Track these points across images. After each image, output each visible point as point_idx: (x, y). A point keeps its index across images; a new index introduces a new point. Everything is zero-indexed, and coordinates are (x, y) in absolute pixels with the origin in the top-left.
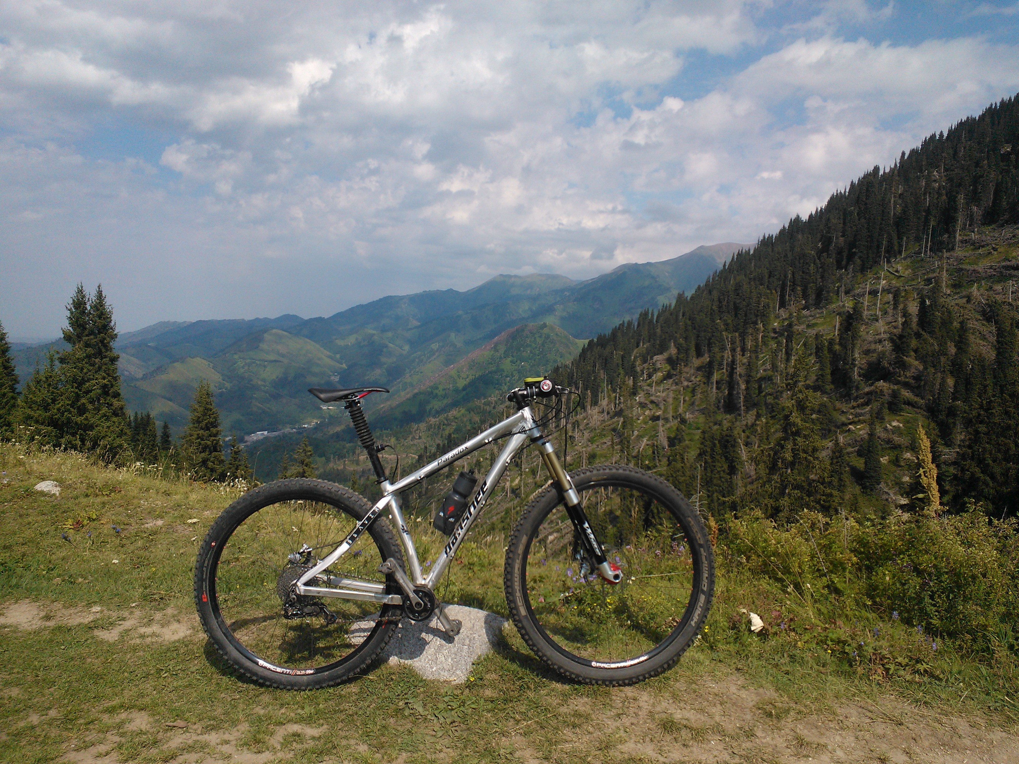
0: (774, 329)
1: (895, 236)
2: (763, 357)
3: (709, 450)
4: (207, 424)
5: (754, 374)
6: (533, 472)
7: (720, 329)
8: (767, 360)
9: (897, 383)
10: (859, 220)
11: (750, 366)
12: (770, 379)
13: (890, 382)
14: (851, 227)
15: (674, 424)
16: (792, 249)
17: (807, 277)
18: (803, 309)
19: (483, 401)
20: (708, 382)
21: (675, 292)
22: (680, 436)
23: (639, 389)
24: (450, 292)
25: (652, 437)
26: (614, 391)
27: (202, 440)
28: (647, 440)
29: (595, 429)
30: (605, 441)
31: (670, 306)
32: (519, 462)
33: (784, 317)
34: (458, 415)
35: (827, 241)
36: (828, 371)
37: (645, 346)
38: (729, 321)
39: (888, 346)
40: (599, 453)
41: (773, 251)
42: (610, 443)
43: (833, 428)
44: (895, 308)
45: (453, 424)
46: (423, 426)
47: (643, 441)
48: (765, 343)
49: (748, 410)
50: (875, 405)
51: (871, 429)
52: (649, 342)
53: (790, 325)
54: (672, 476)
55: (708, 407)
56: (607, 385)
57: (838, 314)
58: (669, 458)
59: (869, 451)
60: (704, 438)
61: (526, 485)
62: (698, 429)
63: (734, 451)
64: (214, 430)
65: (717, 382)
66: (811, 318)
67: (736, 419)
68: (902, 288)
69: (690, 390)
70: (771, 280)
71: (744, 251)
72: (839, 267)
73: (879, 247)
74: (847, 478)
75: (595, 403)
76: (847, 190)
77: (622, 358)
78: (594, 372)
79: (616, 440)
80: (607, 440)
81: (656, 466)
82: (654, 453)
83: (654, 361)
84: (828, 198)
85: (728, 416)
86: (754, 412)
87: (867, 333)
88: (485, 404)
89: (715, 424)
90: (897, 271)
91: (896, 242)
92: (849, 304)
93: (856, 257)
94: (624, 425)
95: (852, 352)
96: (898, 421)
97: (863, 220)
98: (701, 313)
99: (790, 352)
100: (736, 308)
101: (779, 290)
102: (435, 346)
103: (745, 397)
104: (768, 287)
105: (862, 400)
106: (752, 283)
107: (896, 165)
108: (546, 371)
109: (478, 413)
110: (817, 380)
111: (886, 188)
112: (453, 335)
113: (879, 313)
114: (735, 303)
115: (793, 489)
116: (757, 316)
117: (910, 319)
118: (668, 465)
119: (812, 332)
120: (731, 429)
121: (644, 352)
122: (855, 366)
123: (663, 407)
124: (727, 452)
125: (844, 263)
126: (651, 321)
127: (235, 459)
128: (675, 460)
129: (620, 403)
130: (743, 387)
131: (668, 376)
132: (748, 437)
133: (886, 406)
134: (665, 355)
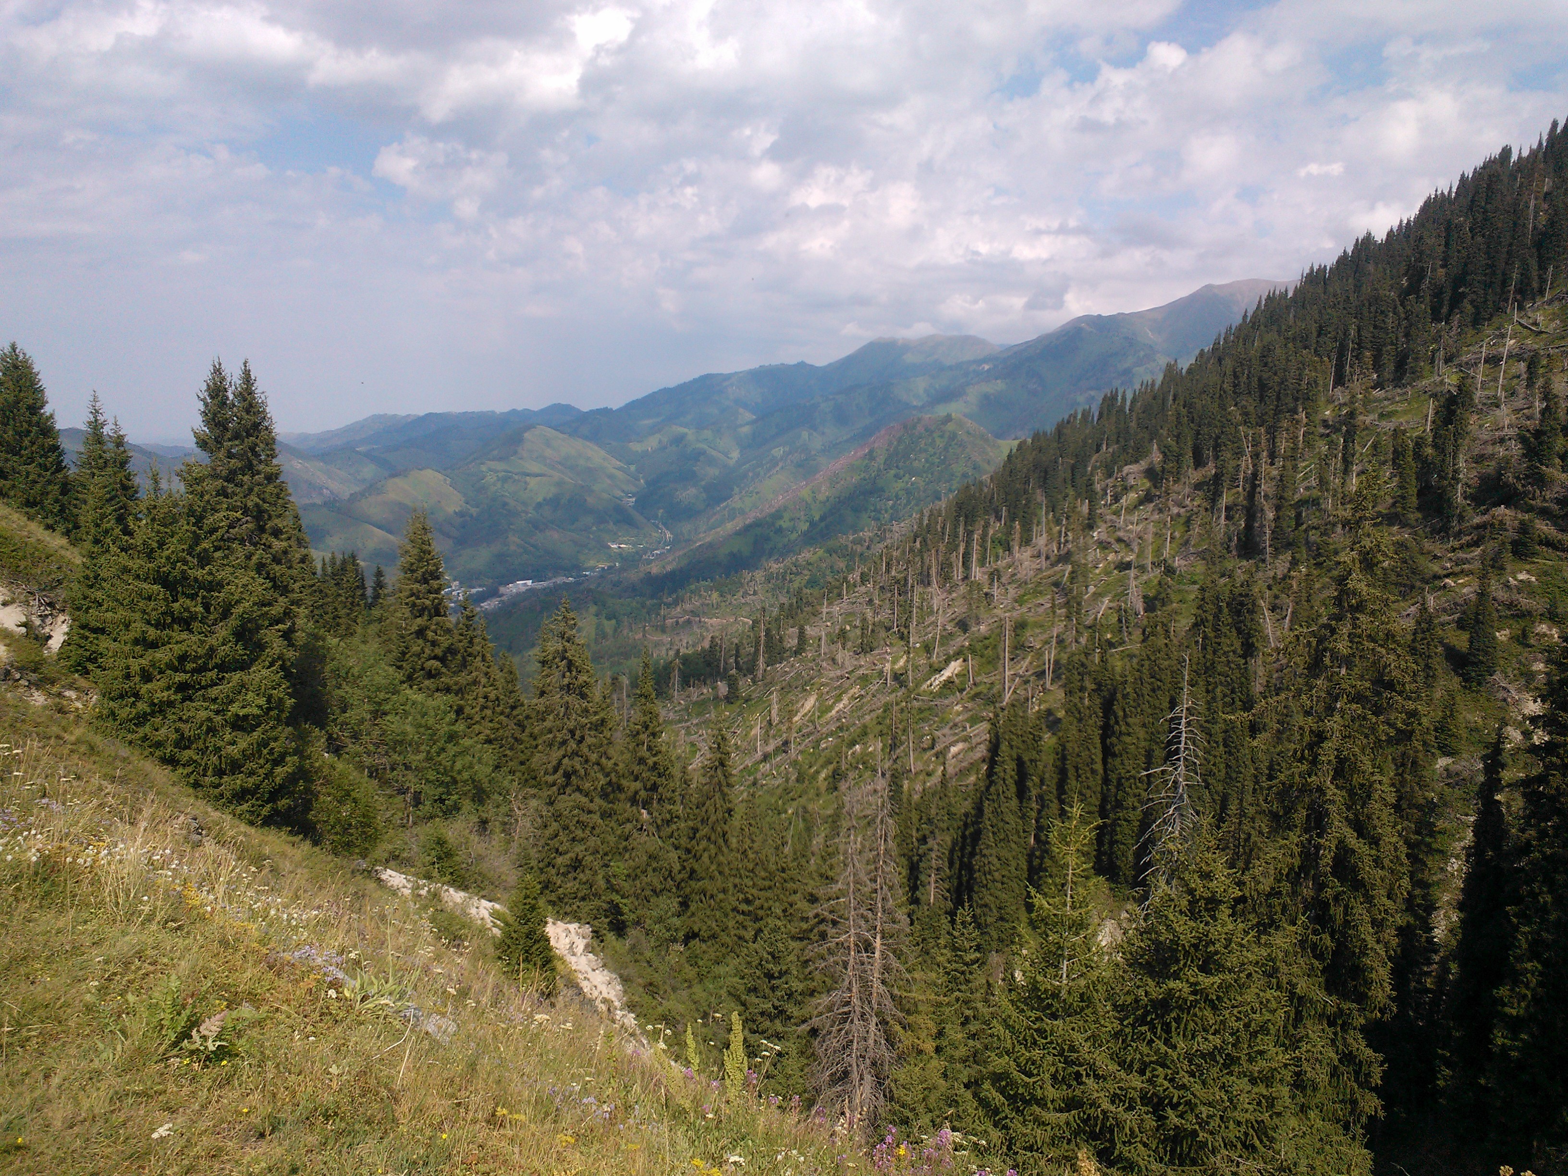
0: (1325, 421)
1: (1533, 263)
2: (1305, 468)
3: (1211, 618)
4: (424, 574)
5: (1288, 494)
6: (928, 649)
7: (1234, 421)
8: (1311, 471)
9: (1530, 509)
10: (1473, 238)
11: (1282, 482)
12: (1315, 502)
13: (1516, 508)
14: (1459, 252)
15: (1154, 575)
16: (1358, 288)
17: (1382, 335)
18: (1374, 388)
19: (851, 538)
20: (1212, 508)
21: (1163, 361)
22: (1163, 595)
23: (1097, 520)
24: (802, 365)
25: (1117, 597)
26: (1058, 522)
27: (418, 598)
28: (1110, 601)
29: (1026, 583)
30: (1041, 601)
31: (1153, 384)
32: (906, 633)
33: (1342, 401)
34: (814, 559)
35: (1417, 275)
36: (1413, 490)
37: (1110, 450)
38: (1251, 409)
39: (1516, 449)
40: (1031, 620)
41: (1325, 293)
42: (1049, 605)
43: (1418, 584)
44: (1530, 384)
45: (806, 572)
46: (759, 575)
47: (1102, 603)
48: (1308, 444)
49: (1277, 552)
50: (1491, 546)
51: (1482, 585)
52: (1118, 442)
53: (1352, 415)
54: (1149, 659)
55: (1212, 548)
56: (1047, 513)
57: (1431, 396)
58: (1144, 631)
59: (1477, 621)
60: (1203, 599)
61: (916, 668)
62: (1195, 583)
63: (1252, 620)
64: (434, 584)
65: (1228, 508)
66: (1386, 403)
67: (1257, 567)
68: (1542, 352)
69: (1182, 520)
70: (1321, 340)
71: (1277, 292)
72: (1436, 318)
73: (1504, 283)
74: (1439, 664)
75: (1026, 541)
76: (1454, 190)
77: (1073, 471)
78: (1025, 492)
79: (1060, 600)
80: (1045, 600)
81: (1124, 642)
82: (1120, 621)
83: (1124, 474)
84: (1420, 203)
85: (1244, 563)
86: (1288, 556)
87: (1481, 426)
88: (854, 542)
89: (1223, 575)
90: (1535, 324)
91: (1535, 274)
92: (1450, 379)
93: (1465, 301)
94: (1073, 578)
95: (1454, 459)
96: (1528, 572)
97: (1479, 239)
98: (1204, 396)
99: (1350, 459)
100: (1263, 386)
101: (1334, 356)
102: (778, 452)
103: (1273, 532)
104: (1316, 351)
105: (1469, 538)
106: (1290, 345)
107: (1540, 143)
108: (950, 491)
109: (844, 556)
110: (1394, 505)
111: (1522, 183)
112: (805, 435)
113: (1501, 394)
114: (1260, 379)
115: (1350, 702)
116: (1296, 399)
117: (1556, 403)
118: (1143, 641)
119: (1388, 426)
120: (1247, 584)
121: (1109, 460)
122: (1458, 481)
123: (1136, 549)
124: (1241, 622)
125: (1445, 310)
126: (1121, 409)
127: (468, 627)
128: (1153, 634)
129: (1067, 541)
130: (1271, 515)
131: (1147, 498)
132: (1276, 597)
133: (1509, 547)
134: (1143, 464)
